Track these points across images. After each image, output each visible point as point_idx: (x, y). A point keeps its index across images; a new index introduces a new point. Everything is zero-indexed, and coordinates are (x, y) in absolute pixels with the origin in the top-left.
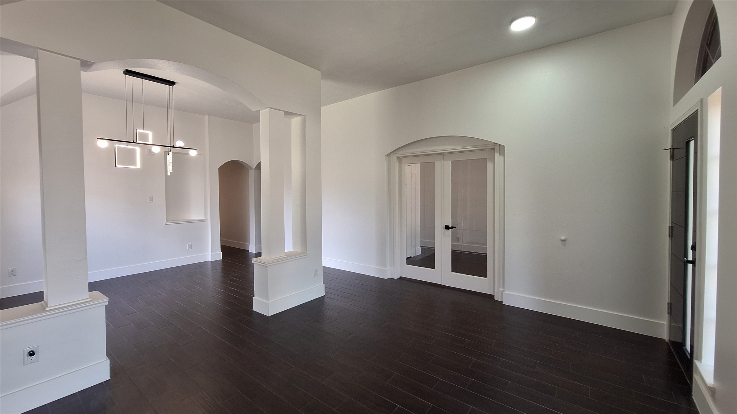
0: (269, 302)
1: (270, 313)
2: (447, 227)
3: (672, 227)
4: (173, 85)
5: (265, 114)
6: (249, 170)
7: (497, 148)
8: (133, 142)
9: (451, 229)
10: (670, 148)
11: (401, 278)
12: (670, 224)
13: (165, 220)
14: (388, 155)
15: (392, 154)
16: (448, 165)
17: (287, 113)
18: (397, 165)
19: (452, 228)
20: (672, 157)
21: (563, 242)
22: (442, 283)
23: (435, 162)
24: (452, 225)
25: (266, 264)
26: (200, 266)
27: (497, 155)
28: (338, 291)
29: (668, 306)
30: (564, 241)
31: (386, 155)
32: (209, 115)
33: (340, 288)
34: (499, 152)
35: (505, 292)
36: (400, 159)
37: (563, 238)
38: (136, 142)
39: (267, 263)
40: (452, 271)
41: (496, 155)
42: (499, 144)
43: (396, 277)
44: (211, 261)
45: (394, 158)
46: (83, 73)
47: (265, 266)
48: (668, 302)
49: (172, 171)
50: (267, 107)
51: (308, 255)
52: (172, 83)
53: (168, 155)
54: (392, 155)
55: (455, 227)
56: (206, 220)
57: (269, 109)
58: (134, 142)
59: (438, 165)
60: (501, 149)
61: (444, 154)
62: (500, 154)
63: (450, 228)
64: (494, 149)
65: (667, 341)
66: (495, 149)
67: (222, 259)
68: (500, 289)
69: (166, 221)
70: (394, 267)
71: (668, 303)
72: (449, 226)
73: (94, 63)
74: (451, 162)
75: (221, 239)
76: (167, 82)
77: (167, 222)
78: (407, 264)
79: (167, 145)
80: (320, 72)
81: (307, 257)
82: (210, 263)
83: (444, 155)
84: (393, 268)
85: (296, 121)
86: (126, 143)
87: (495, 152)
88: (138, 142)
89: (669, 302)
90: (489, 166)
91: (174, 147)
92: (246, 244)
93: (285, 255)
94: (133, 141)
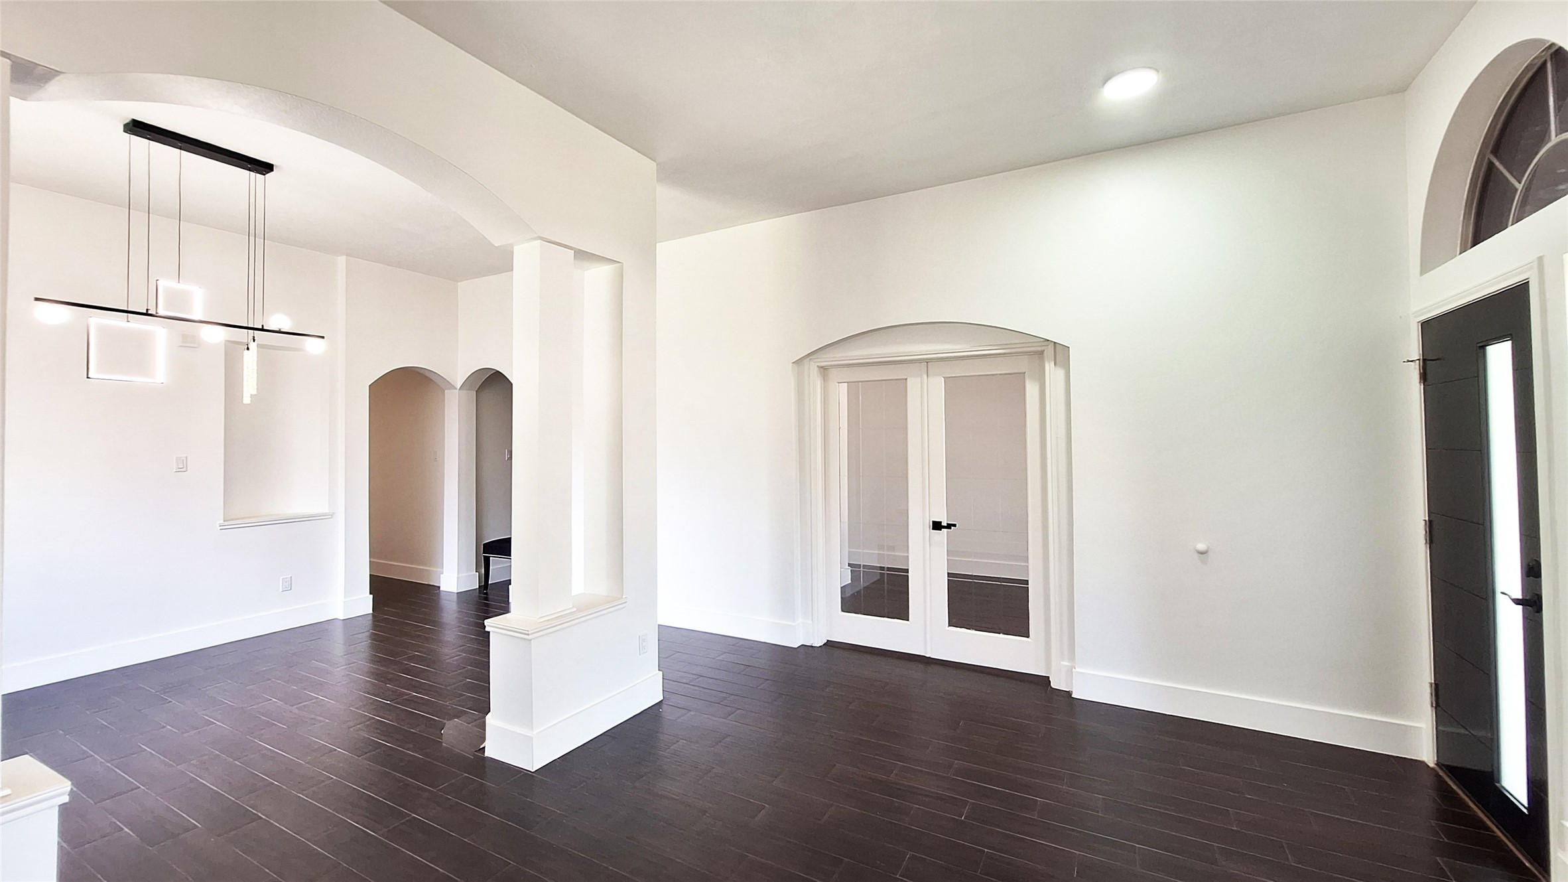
0: (535, 732)
1: (533, 761)
2: (937, 526)
3: (1430, 521)
4: (268, 173)
5: (527, 254)
6: (446, 391)
7: (1049, 351)
8: (147, 314)
9: (945, 530)
10: (1418, 358)
11: (829, 644)
12: (1425, 517)
13: (222, 519)
14: (798, 362)
15: (808, 359)
16: (937, 386)
17: (582, 255)
18: (819, 383)
19: (949, 526)
20: (1424, 377)
21: (1201, 555)
22: (926, 653)
23: (906, 379)
24: (947, 521)
25: (528, 635)
26: (316, 632)
27: (1049, 366)
28: (691, 687)
29: (1431, 690)
30: (1201, 553)
31: (793, 363)
32: (347, 255)
33: (697, 677)
34: (1053, 358)
35: (1077, 670)
36: (824, 370)
37: (1201, 546)
38: (154, 313)
39: (530, 633)
40: (949, 626)
41: (1047, 365)
42: (1055, 343)
43: (818, 643)
44: (343, 620)
45: (812, 368)
46: (14, 102)
47: (525, 639)
48: (1430, 681)
49: (256, 393)
50: (536, 236)
51: (626, 602)
52: (265, 168)
53: (248, 349)
54: (806, 361)
55: (955, 525)
56: (332, 515)
57: (539, 241)
58: (150, 312)
59: (913, 385)
60: (1060, 353)
61: (928, 361)
62: (1055, 364)
63: (944, 527)
64: (1042, 352)
65: (1432, 765)
66: (1045, 352)
67: (371, 612)
68: (1062, 663)
69: (224, 521)
70: (812, 620)
71: (1431, 684)
72: (941, 522)
73: (58, 73)
74: (943, 379)
75: (372, 560)
76: (250, 163)
77: (226, 523)
78: (843, 611)
79: (246, 325)
80: (655, 164)
81: (623, 608)
82: (340, 624)
83: (927, 363)
84: (811, 622)
85: (597, 277)
86: (126, 314)
87: (1046, 359)
88: (161, 312)
89: (1433, 682)
90: (1032, 390)
91: (262, 330)
92: (432, 571)
93: (573, 607)
94: (147, 310)
